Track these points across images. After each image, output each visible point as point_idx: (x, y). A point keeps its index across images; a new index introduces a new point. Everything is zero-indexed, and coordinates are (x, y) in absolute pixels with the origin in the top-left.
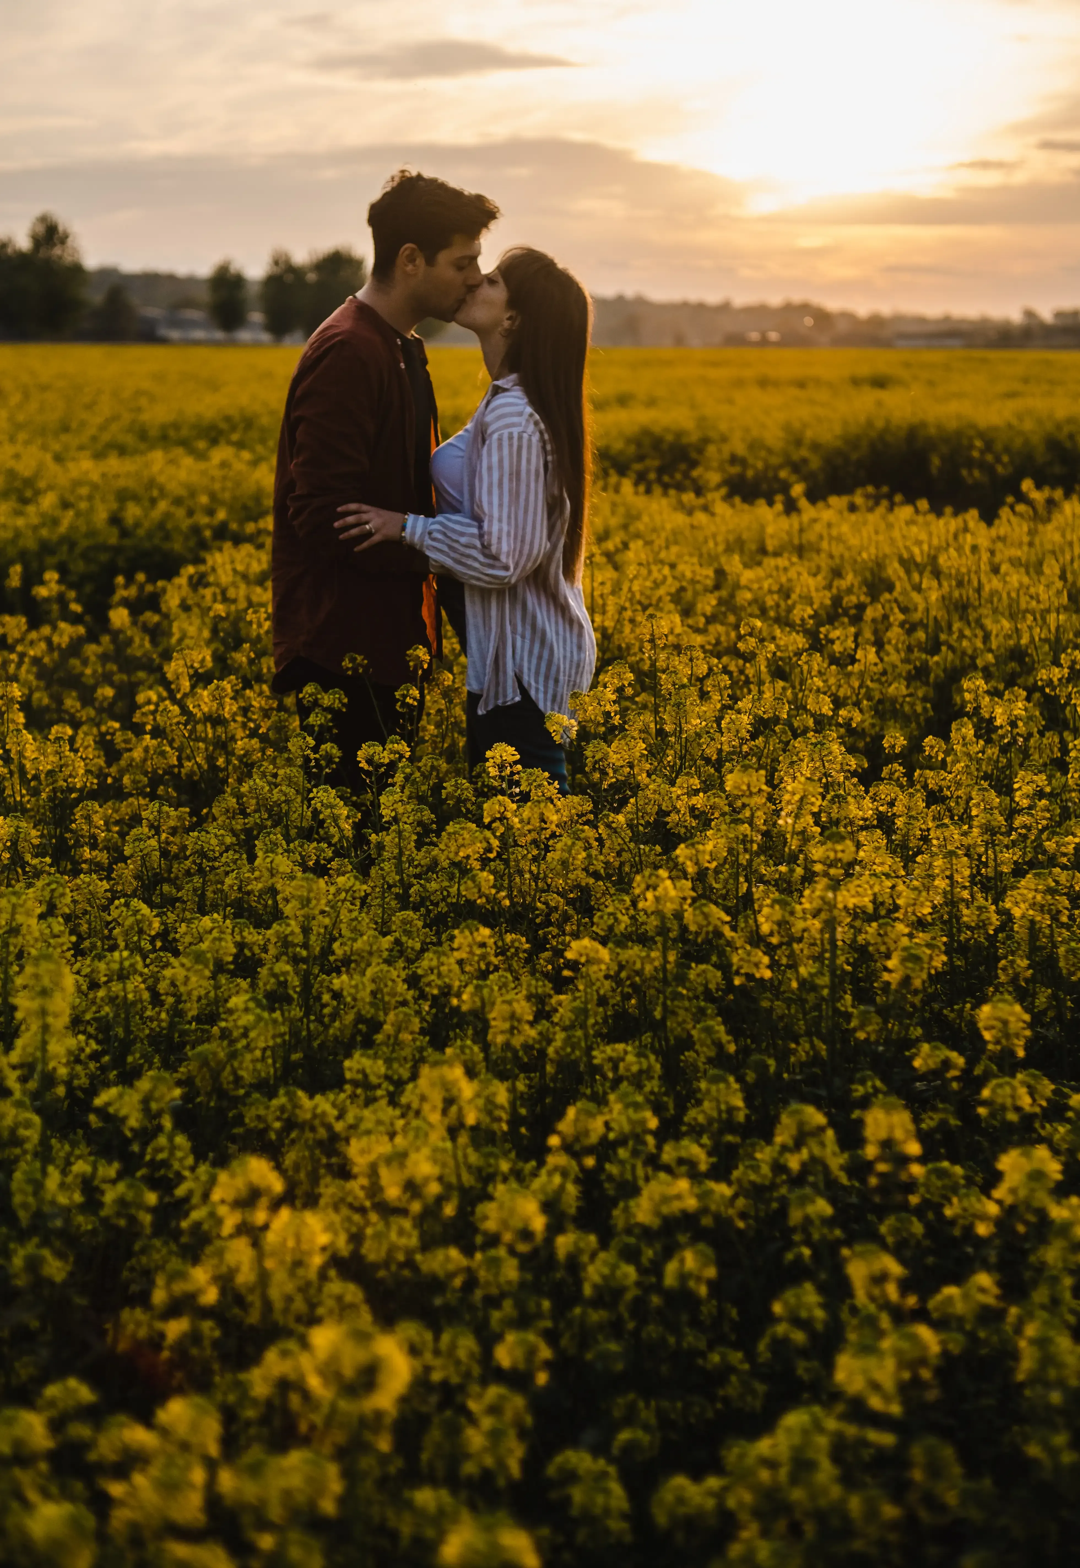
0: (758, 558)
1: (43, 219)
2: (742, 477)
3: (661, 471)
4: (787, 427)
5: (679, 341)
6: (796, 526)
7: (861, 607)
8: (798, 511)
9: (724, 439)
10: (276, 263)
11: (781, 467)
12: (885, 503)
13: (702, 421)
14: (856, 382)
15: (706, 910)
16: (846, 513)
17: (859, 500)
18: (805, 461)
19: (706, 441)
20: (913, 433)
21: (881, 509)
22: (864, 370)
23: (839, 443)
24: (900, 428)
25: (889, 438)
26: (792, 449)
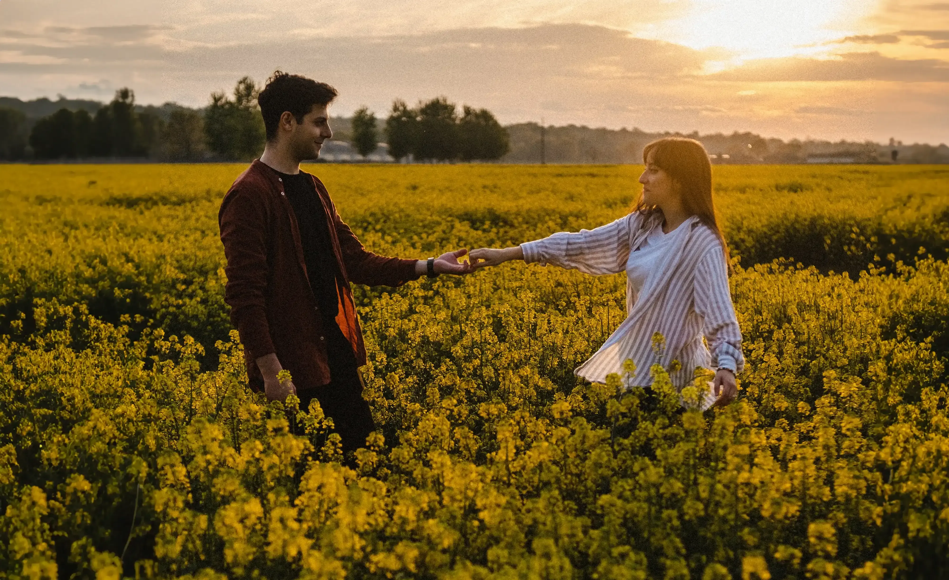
1: (243, 81)
6: (734, 283)
7: (771, 332)
8: (736, 273)
10: (396, 109)
12: (790, 268)
14: (779, 188)
16: (766, 275)
17: (775, 266)
18: (743, 241)
20: (813, 221)
21: (788, 272)
22: (785, 180)
23: (765, 229)
24: (805, 220)
25: (797, 226)
26: (734, 233)
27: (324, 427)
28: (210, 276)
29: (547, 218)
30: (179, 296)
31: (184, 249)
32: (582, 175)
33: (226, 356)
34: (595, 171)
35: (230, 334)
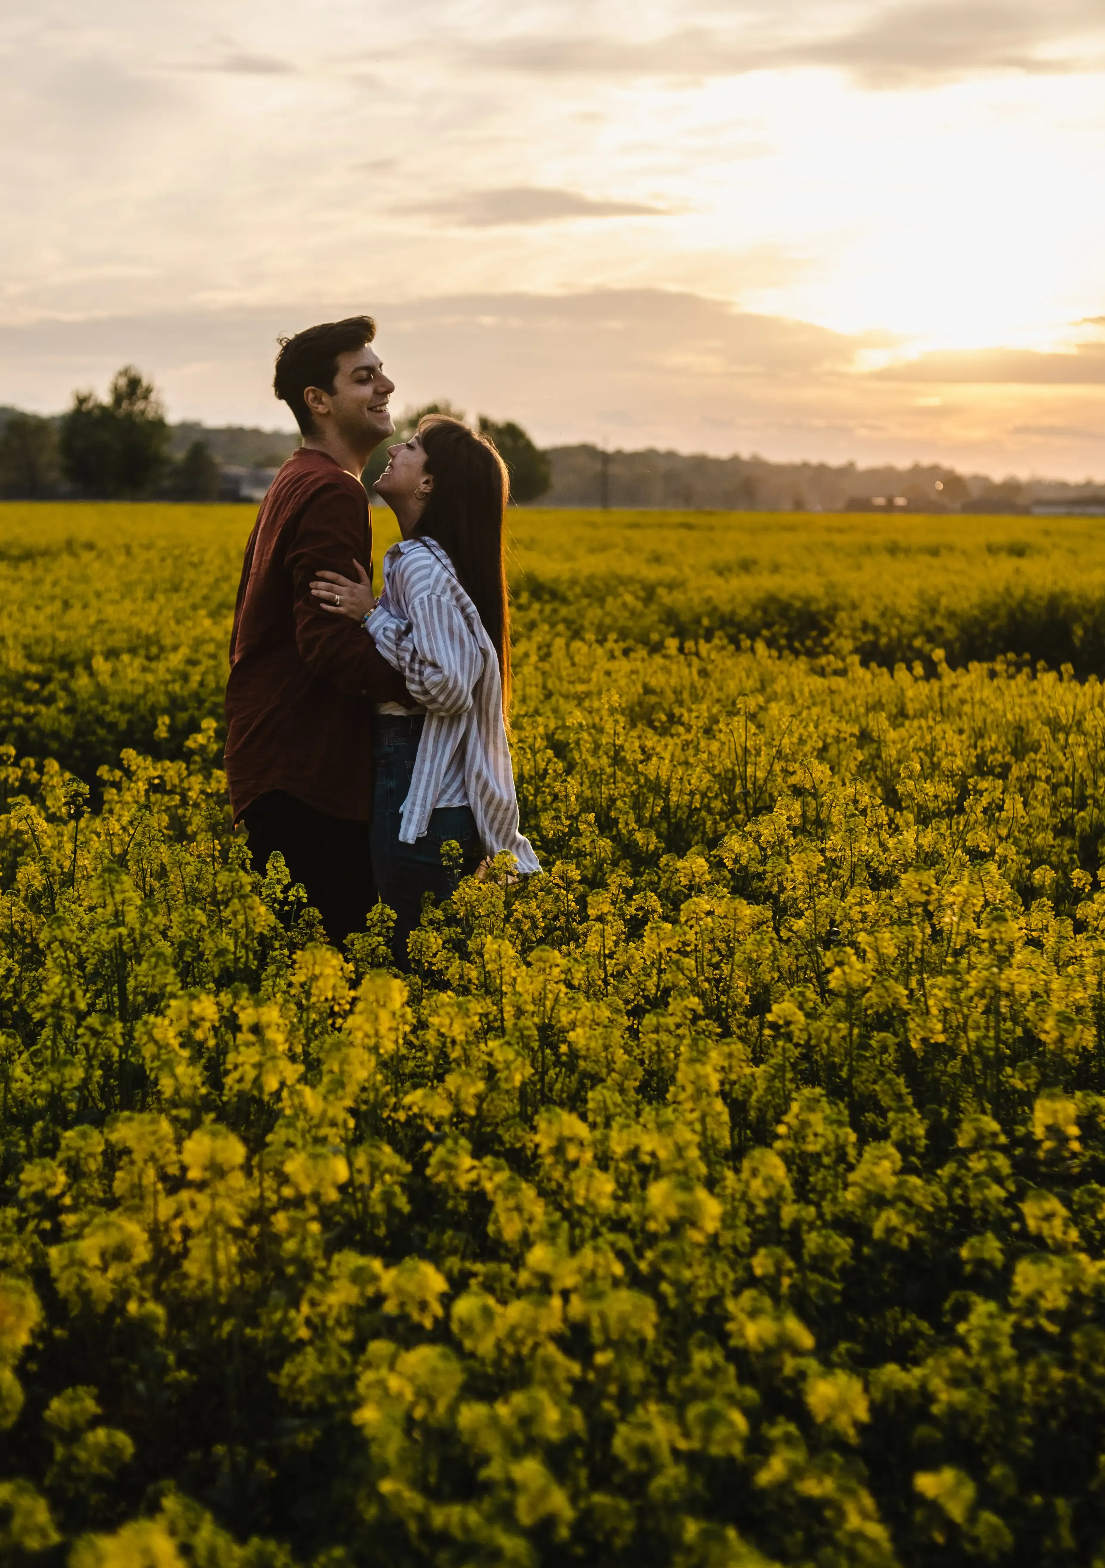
0: (900, 720)
1: (125, 372)
2: (875, 644)
3: (789, 637)
4: (921, 594)
5: (799, 505)
6: (936, 692)
7: (1007, 767)
8: (938, 677)
9: (854, 607)
11: (915, 636)
12: (1026, 670)
13: (830, 587)
14: (992, 550)
15: (886, 984)
16: (986, 679)
17: (999, 667)
18: (940, 630)
19: (835, 608)
20: (1054, 602)
21: (1021, 678)
22: (1000, 538)
23: (976, 612)
24: (1040, 597)
25: (1028, 607)
26: (926, 617)
27: (292, 898)
28: (79, 670)
29: (621, 589)
30: (29, 699)
31: (34, 627)
32: (672, 526)
33: (114, 791)
34: (692, 519)
35: (122, 755)
